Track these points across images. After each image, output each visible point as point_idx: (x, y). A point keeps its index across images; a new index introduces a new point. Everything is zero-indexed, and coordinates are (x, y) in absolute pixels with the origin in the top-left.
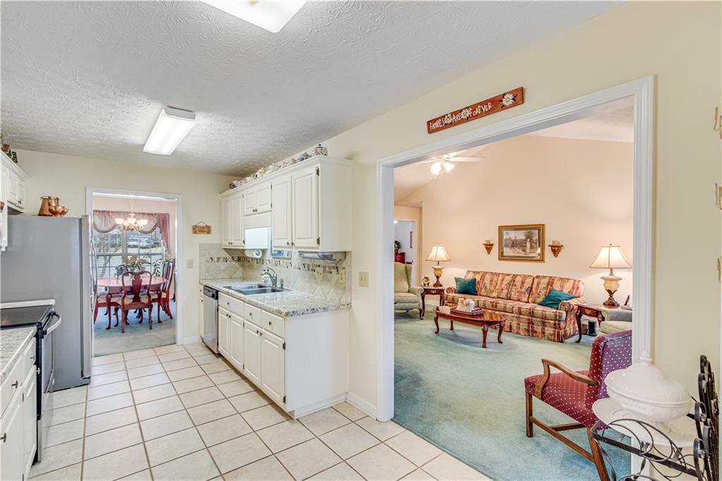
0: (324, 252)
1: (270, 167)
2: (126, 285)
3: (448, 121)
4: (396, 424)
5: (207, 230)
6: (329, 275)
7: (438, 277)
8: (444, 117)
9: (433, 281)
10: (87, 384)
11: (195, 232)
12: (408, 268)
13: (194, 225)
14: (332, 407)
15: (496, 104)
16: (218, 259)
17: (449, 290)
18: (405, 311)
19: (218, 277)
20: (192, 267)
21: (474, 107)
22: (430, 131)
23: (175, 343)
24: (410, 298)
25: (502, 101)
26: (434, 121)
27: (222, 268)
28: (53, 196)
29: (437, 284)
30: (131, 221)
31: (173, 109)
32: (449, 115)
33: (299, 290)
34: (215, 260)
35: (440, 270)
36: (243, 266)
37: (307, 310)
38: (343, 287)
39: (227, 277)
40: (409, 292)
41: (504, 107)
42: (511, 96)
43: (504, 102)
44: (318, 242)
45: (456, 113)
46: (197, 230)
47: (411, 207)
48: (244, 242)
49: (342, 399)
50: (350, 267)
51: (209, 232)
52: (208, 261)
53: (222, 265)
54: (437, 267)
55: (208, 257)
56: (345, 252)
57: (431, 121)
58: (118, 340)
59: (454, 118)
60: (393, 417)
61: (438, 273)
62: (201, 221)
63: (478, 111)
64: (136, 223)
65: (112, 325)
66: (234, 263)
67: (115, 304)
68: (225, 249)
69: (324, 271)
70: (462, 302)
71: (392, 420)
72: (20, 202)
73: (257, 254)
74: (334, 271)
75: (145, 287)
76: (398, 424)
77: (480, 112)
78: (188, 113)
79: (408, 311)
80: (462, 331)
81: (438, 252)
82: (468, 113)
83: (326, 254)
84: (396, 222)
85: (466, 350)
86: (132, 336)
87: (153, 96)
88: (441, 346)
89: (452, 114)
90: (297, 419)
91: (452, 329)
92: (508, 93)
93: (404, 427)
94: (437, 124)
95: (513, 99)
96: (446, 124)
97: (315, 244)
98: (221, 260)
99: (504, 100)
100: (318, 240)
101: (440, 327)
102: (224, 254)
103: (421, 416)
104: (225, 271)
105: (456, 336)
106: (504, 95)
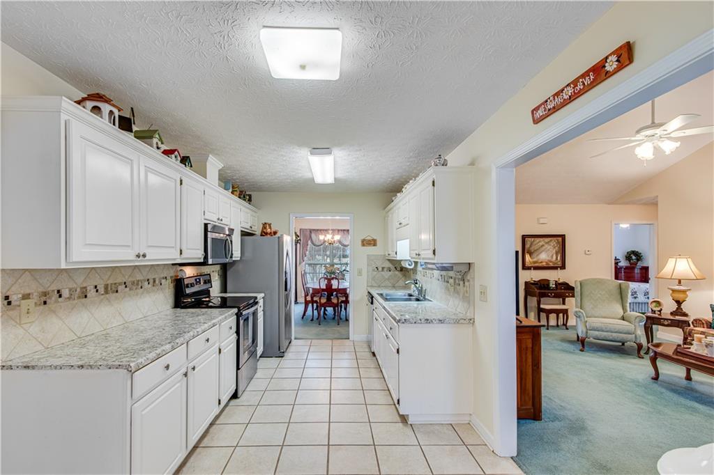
0: (442, 264)
1: (411, 182)
2: (322, 287)
3: (550, 106)
4: (515, 464)
5: (373, 243)
6: (458, 287)
7: (679, 303)
8: (546, 101)
9: (668, 307)
10: (282, 357)
11: (363, 245)
12: (623, 287)
13: (363, 238)
14: (451, 424)
15: (598, 73)
16: (383, 268)
17: (698, 322)
18: (621, 344)
19: (383, 285)
20: (361, 275)
21: (575, 83)
22: (536, 121)
23: (349, 339)
24: (620, 327)
25: (605, 67)
26: (537, 109)
27: (387, 277)
28: (269, 222)
29: (678, 312)
30: (329, 237)
31: (316, 150)
32: (551, 98)
33: (439, 301)
34: (380, 269)
35: (684, 292)
36: (405, 275)
37: (420, 320)
38: (467, 299)
39: (390, 285)
40: (623, 318)
41: (608, 75)
42: (614, 58)
43: (608, 68)
44: (434, 253)
45: (557, 94)
46: (365, 243)
47: (645, 204)
48: (396, 253)
49: (465, 420)
50: (474, 278)
51: (375, 245)
52: (374, 270)
53: (387, 274)
54: (677, 288)
55: (374, 266)
56: (469, 264)
57: (534, 110)
58: (315, 329)
59: (556, 101)
60: (515, 455)
61: (680, 296)
62: (369, 235)
63: (580, 86)
64: (333, 238)
65: (315, 319)
66: (397, 273)
67: (316, 302)
68: (389, 260)
69: (455, 282)
70: (700, 341)
71: (512, 458)
72: (251, 227)
73: (409, 265)
74: (461, 283)
75: (335, 290)
76: (517, 464)
77: (582, 87)
78: (326, 150)
79: (623, 344)
80: (702, 383)
81: (680, 267)
82: (570, 91)
83: (444, 265)
84: (624, 226)
85: (695, 410)
86: (323, 328)
87: (301, 144)
88: (650, 397)
89: (554, 96)
90: (411, 425)
91: (688, 378)
92: (610, 55)
93: (522, 469)
94: (540, 113)
95: (617, 61)
96: (549, 110)
97: (431, 255)
98: (385, 269)
99: (607, 65)
100: (434, 251)
101: (660, 371)
102: (388, 265)
103: (555, 467)
104: (388, 279)
105: (692, 390)
106: (607, 58)
